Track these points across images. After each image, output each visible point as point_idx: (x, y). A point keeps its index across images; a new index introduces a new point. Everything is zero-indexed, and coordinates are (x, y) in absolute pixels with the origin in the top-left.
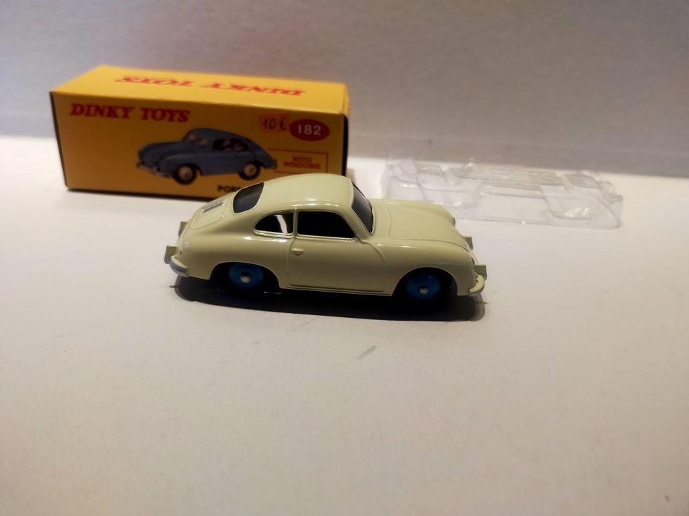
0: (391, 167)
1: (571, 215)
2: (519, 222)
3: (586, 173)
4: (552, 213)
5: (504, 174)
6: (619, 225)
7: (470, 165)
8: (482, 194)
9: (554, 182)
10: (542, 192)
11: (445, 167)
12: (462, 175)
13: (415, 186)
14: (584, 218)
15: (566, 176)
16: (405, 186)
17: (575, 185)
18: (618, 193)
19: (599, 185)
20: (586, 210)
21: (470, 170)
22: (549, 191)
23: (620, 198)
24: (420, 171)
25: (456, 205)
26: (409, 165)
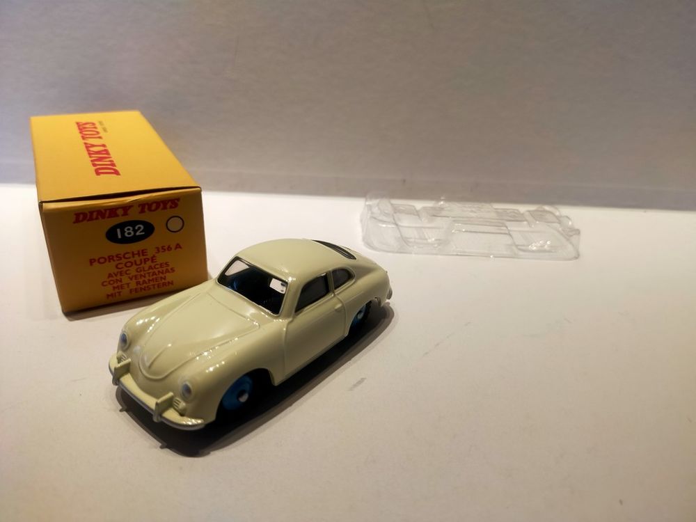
0: (370, 207)
1: (534, 248)
2: (487, 256)
3: (547, 208)
4: (517, 246)
5: (472, 211)
6: (577, 257)
7: (442, 203)
8: (453, 231)
9: (517, 218)
10: (507, 227)
11: (419, 205)
12: (434, 214)
13: (393, 226)
14: (545, 251)
15: (529, 211)
16: (384, 226)
17: (536, 220)
18: (576, 227)
19: (559, 219)
20: (548, 243)
21: (441, 209)
22: (513, 227)
23: (578, 232)
24: (396, 210)
25: (429, 241)
26: (386, 205)
